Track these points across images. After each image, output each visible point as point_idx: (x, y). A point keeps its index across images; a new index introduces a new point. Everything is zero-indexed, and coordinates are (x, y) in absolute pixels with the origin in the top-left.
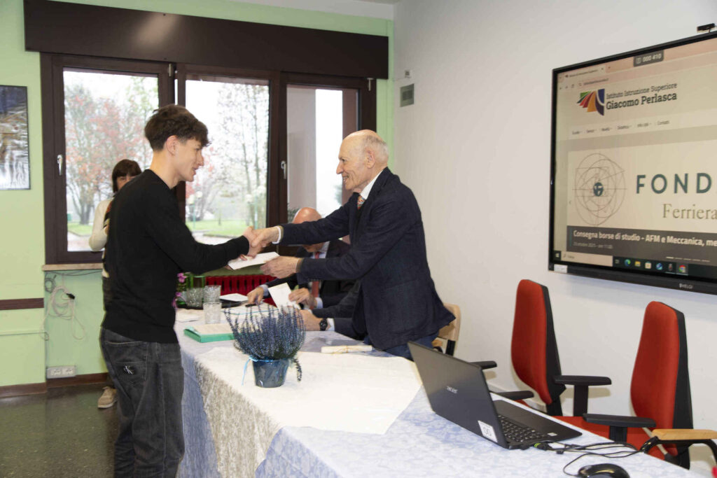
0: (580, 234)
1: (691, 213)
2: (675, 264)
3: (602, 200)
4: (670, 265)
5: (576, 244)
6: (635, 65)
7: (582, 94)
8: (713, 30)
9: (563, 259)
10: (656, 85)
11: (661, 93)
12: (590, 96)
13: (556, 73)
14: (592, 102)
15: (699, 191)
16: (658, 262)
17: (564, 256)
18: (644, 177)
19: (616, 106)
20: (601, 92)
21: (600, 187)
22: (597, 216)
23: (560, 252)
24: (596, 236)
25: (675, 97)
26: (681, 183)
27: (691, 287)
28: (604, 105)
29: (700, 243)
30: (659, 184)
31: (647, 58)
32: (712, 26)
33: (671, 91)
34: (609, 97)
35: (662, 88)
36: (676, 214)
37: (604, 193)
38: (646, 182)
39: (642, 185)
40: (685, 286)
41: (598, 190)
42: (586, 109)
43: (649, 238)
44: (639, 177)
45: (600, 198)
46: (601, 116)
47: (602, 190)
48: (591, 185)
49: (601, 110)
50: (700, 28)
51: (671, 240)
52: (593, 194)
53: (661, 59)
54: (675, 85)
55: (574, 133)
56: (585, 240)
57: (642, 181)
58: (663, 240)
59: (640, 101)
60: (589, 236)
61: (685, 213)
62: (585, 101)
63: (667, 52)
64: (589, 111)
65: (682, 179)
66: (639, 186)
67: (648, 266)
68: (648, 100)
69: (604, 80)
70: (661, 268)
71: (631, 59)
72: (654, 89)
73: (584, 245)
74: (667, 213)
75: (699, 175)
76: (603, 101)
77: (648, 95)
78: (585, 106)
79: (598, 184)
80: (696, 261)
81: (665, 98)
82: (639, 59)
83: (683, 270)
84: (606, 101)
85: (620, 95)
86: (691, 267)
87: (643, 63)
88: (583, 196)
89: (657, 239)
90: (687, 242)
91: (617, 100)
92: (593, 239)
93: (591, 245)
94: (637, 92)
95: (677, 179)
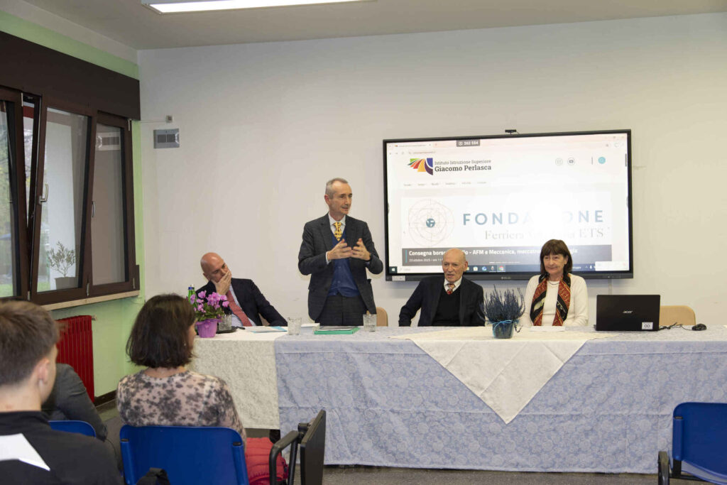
0: (414, 254)
1: (506, 236)
2: (496, 267)
3: (435, 229)
4: (493, 267)
5: (411, 260)
6: (458, 145)
7: (411, 160)
8: (514, 133)
9: (399, 272)
10: (475, 160)
11: (480, 165)
12: (420, 162)
13: (385, 142)
14: (422, 166)
15: (510, 223)
16: (483, 266)
17: (401, 269)
18: (469, 215)
19: (444, 170)
20: (430, 161)
21: (432, 221)
22: (431, 241)
23: (396, 268)
24: (430, 254)
25: (490, 168)
26: (497, 218)
27: (509, 278)
28: (433, 168)
29: (513, 252)
30: (481, 219)
31: (467, 143)
32: (515, 131)
33: (488, 165)
34: (437, 163)
35: (480, 162)
36: (495, 237)
37: (435, 225)
38: (472, 218)
39: (468, 220)
40: (506, 278)
41: (430, 223)
42: (416, 170)
43: (475, 252)
44: (465, 215)
45: (432, 228)
46: (431, 175)
47: (434, 224)
48: (424, 220)
49: (430, 172)
50: (506, 131)
51: (491, 252)
52: (426, 226)
53: (479, 145)
54: (490, 161)
55: (405, 185)
56: (421, 257)
57: (467, 217)
58: (486, 253)
59: (463, 168)
60: (424, 254)
61: (502, 236)
62: (415, 165)
63: (482, 141)
64: (419, 171)
65: (498, 216)
66: (465, 220)
67: (476, 269)
68: (470, 168)
69: (432, 152)
70: (485, 270)
71: (455, 142)
72: (473, 162)
73: (419, 260)
74: (488, 237)
75: (510, 214)
76: (432, 166)
77: (469, 165)
78: (416, 167)
79: (430, 220)
80: (510, 263)
81: (483, 168)
82: (461, 143)
83: (502, 270)
84: (434, 166)
85: (446, 163)
86: (507, 267)
87: (463, 145)
88: (417, 228)
89: (481, 252)
90: (503, 252)
91: (445, 166)
92: (428, 257)
93: (425, 260)
94: (461, 163)
95: (494, 216)
